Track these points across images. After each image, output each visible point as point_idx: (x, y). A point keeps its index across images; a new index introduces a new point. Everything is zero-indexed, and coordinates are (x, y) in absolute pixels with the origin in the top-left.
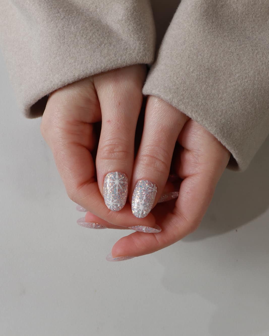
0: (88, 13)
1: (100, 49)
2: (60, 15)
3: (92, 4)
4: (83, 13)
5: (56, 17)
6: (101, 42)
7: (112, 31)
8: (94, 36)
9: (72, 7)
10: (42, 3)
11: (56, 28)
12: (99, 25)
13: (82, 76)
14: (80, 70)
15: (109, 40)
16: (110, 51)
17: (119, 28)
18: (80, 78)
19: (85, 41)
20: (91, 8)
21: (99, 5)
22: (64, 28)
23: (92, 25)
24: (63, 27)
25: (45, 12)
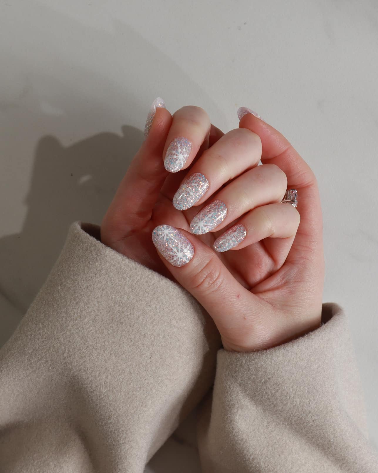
0: (277, 421)
1: (267, 376)
2: (311, 417)
3: (272, 431)
4: (284, 420)
5: (317, 415)
6: (265, 385)
7: (252, 397)
8: (273, 392)
9: (296, 428)
10: (332, 431)
11: (317, 403)
12: (266, 405)
13: (289, 345)
14: (291, 353)
15: (255, 386)
16: (255, 373)
17: (242, 400)
18: (291, 343)
19: (285, 387)
20: (273, 427)
21: (264, 430)
22: (308, 402)
23: (275, 406)
24: (309, 404)
25: (329, 421)
